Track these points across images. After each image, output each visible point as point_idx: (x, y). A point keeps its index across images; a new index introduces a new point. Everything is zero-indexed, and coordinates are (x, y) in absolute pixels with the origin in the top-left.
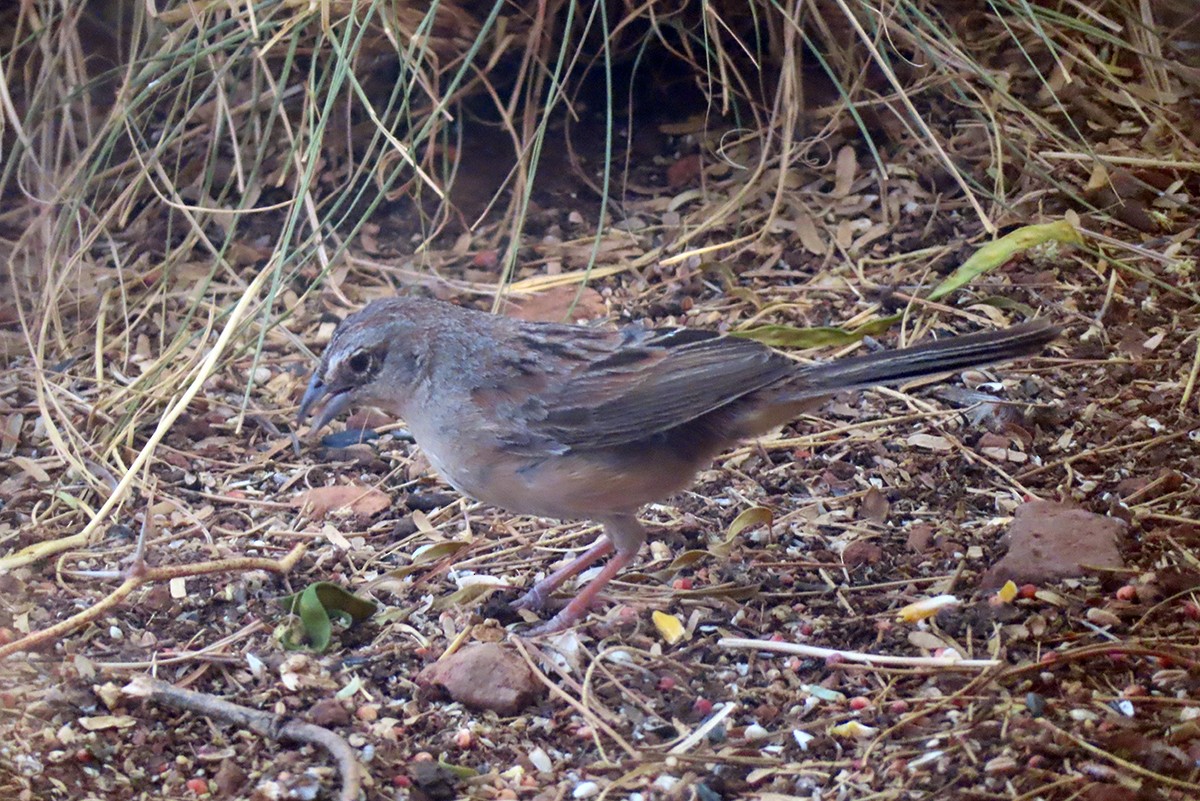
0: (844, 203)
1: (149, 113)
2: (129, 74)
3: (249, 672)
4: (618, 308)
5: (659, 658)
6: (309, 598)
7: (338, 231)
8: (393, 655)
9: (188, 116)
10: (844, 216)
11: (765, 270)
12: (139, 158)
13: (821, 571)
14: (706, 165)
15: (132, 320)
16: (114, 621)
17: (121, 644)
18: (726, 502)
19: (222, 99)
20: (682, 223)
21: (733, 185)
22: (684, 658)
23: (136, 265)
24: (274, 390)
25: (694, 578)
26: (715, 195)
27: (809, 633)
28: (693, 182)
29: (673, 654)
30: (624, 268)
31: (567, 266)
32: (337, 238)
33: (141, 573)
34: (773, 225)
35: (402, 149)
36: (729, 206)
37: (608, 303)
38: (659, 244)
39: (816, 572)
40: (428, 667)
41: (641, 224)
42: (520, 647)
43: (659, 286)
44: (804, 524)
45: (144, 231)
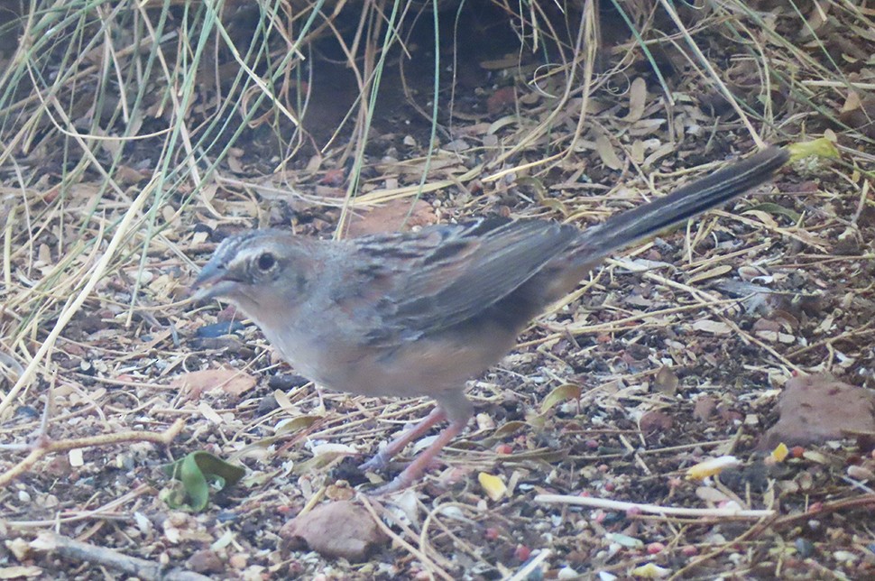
0: (636, 126)
1: (46, 56)
2: (30, 23)
3: (138, 529)
4: (447, 216)
5: (485, 512)
6: (188, 465)
7: (208, 155)
8: (259, 513)
9: (80, 59)
10: (638, 137)
11: (571, 183)
12: (39, 94)
13: (622, 437)
14: (520, 95)
15: (34, 232)
16: (22, 486)
17: (28, 506)
18: (540, 380)
19: (108, 43)
20: (499, 144)
21: (542, 112)
22: (506, 512)
23: (37, 185)
24: (156, 290)
25: (513, 444)
26: (528, 120)
27: (611, 489)
28: (508, 110)
29: (496, 509)
30: (451, 183)
31: (403, 181)
32: (207, 159)
33: (45, 445)
34: (577, 145)
35: (260, 82)
36: (540, 129)
37: (438, 212)
38: (481, 162)
39: (617, 438)
40: (289, 522)
41: (465, 146)
42: (367, 505)
43: (481, 197)
44: (606, 397)
45: (43, 156)
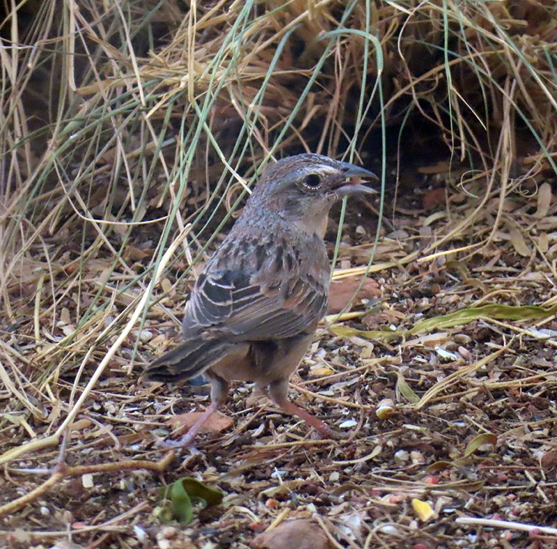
0: (542, 221)
1: (70, 156)
2: (57, 129)
3: (136, 539)
4: (390, 292)
5: (416, 531)
6: (177, 488)
7: (198, 238)
8: (234, 528)
9: (97, 159)
10: (544, 231)
11: (489, 267)
12: (63, 186)
13: (526, 472)
14: (450, 195)
15: (57, 298)
16: (43, 503)
17: (48, 519)
18: (462, 425)
19: (120, 146)
20: (433, 234)
21: (469, 208)
22: (433, 531)
23: (60, 260)
24: (155, 346)
25: (440, 476)
26: (456, 215)
27: (517, 514)
28: (440, 207)
29: (425, 528)
30: (394, 264)
31: (355, 263)
32: (198, 243)
33: (62, 471)
34: (495, 236)
35: (242, 181)
36: (465, 223)
37: (382, 288)
38: (417, 249)
39: (523, 473)
40: (258, 536)
41: (405, 235)
42: (321, 523)
43: (417, 277)
44: (515, 440)
45: (66, 236)
